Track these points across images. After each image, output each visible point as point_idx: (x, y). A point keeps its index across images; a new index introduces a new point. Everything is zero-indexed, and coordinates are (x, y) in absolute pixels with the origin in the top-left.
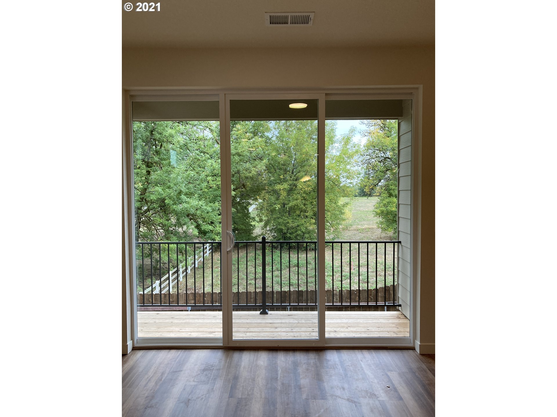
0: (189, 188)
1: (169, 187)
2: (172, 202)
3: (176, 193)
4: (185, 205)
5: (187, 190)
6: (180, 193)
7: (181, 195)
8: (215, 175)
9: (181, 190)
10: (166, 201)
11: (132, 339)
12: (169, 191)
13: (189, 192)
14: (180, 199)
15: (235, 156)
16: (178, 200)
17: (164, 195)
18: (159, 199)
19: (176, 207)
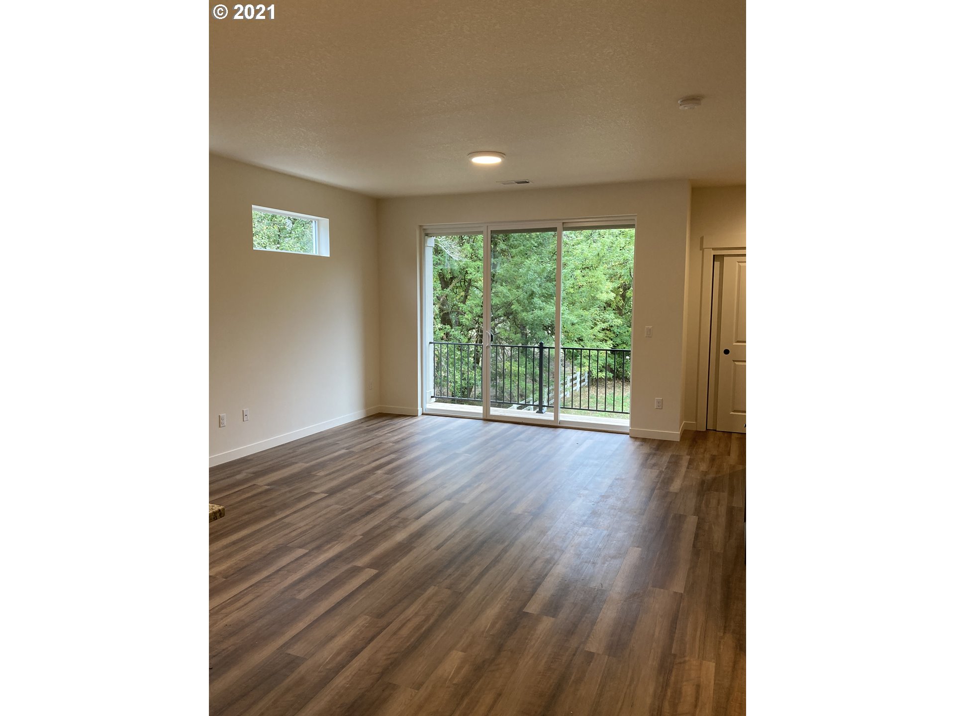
0: (546, 288)
1: (518, 287)
2: (520, 308)
3: (526, 296)
4: (537, 312)
5: (544, 291)
6: (532, 295)
7: (533, 298)
8: (588, 268)
9: (533, 292)
10: (513, 307)
11: (422, 407)
12: (517, 293)
13: (547, 294)
14: (532, 304)
15: (618, 238)
16: (529, 306)
17: (511, 298)
18: (505, 303)
19: (526, 315)
